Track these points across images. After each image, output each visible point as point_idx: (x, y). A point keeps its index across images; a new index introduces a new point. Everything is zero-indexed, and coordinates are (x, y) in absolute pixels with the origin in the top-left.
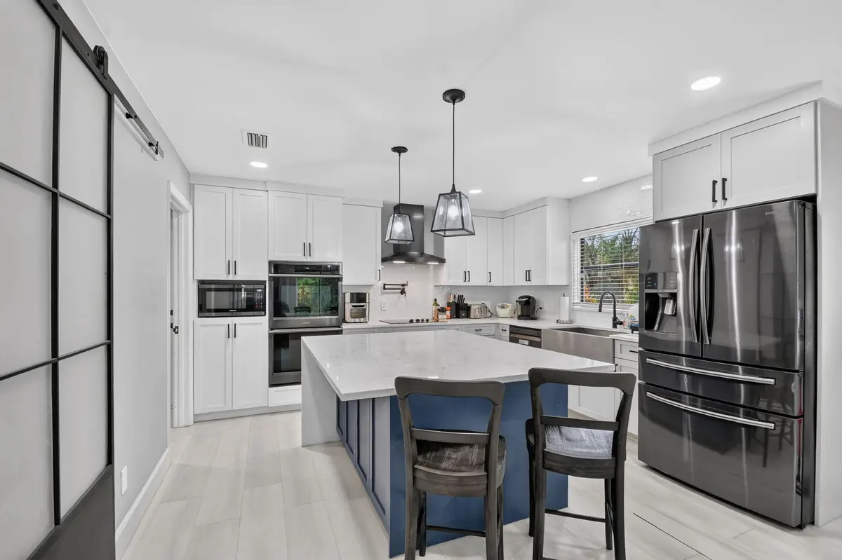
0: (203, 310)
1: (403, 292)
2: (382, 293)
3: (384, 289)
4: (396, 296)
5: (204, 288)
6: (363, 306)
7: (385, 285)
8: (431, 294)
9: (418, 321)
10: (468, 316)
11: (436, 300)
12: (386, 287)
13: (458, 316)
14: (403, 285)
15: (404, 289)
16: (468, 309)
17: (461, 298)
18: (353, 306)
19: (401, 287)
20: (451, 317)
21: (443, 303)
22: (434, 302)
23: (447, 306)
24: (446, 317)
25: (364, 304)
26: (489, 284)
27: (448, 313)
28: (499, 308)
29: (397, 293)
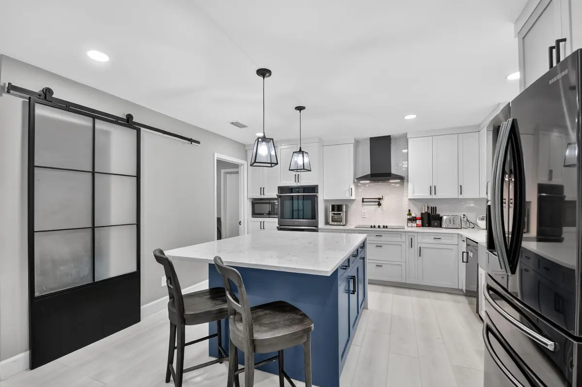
0: (255, 214)
1: (379, 205)
2: (363, 205)
3: (363, 202)
4: (373, 207)
5: (255, 202)
6: (340, 214)
7: (363, 199)
8: (406, 205)
9: (384, 227)
10: (440, 226)
11: (409, 211)
12: (365, 200)
13: (430, 225)
14: (379, 199)
15: (379, 202)
16: (440, 219)
17: (434, 209)
18: (334, 214)
19: (378, 200)
20: (423, 225)
21: (416, 213)
22: (408, 212)
23: (419, 216)
24: (416, 226)
25: (340, 212)
26: (460, 197)
27: (419, 222)
28: (479, 220)
29: (375, 205)
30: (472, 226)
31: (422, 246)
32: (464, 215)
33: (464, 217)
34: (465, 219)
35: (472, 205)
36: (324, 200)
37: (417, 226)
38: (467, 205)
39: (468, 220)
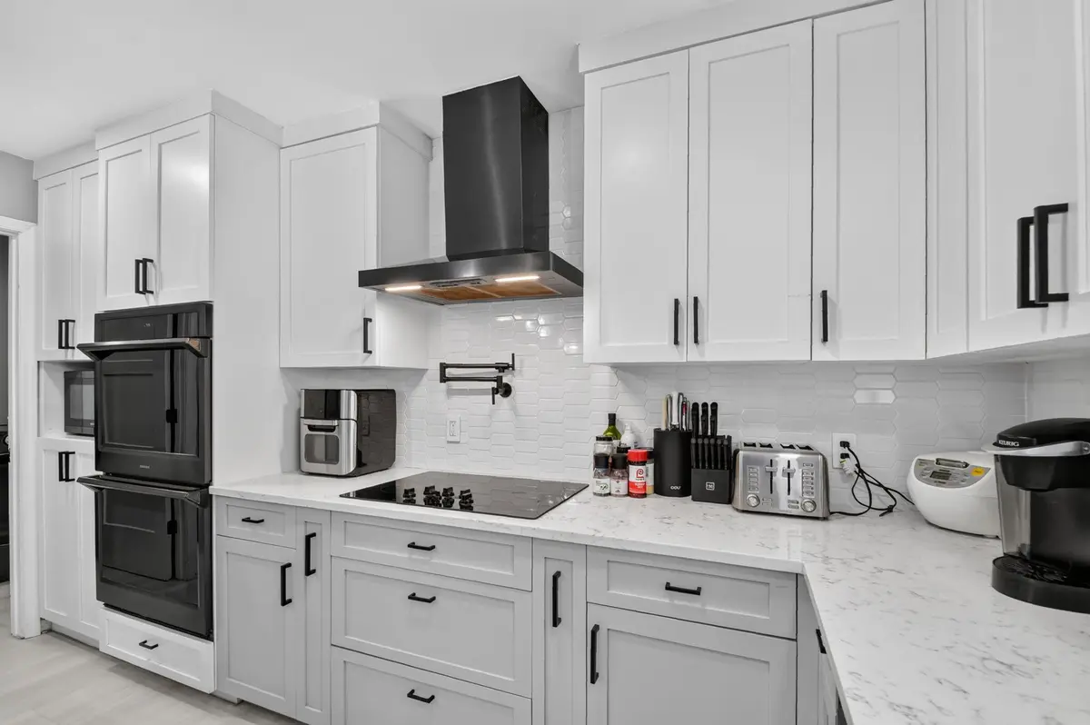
1: (503, 389)
3: (444, 379)
4: (479, 402)
6: (332, 429)
7: (443, 367)
8: (602, 396)
11: (614, 418)
12: (450, 372)
14: (503, 368)
15: (499, 380)
16: (728, 463)
17: (705, 414)
18: (311, 428)
19: (493, 372)
21: (639, 431)
22: (602, 428)
23: (648, 443)
24: (624, 491)
25: (335, 423)
26: (823, 354)
27: (641, 474)
28: (920, 476)
29: (482, 392)
30: (882, 500)
31: (607, 620)
32: (845, 444)
33: (844, 456)
34: (850, 464)
35: (887, 397)
36: (283, 369)
37: (629, 494)
38: (861, 397)
39: (861, 473)
